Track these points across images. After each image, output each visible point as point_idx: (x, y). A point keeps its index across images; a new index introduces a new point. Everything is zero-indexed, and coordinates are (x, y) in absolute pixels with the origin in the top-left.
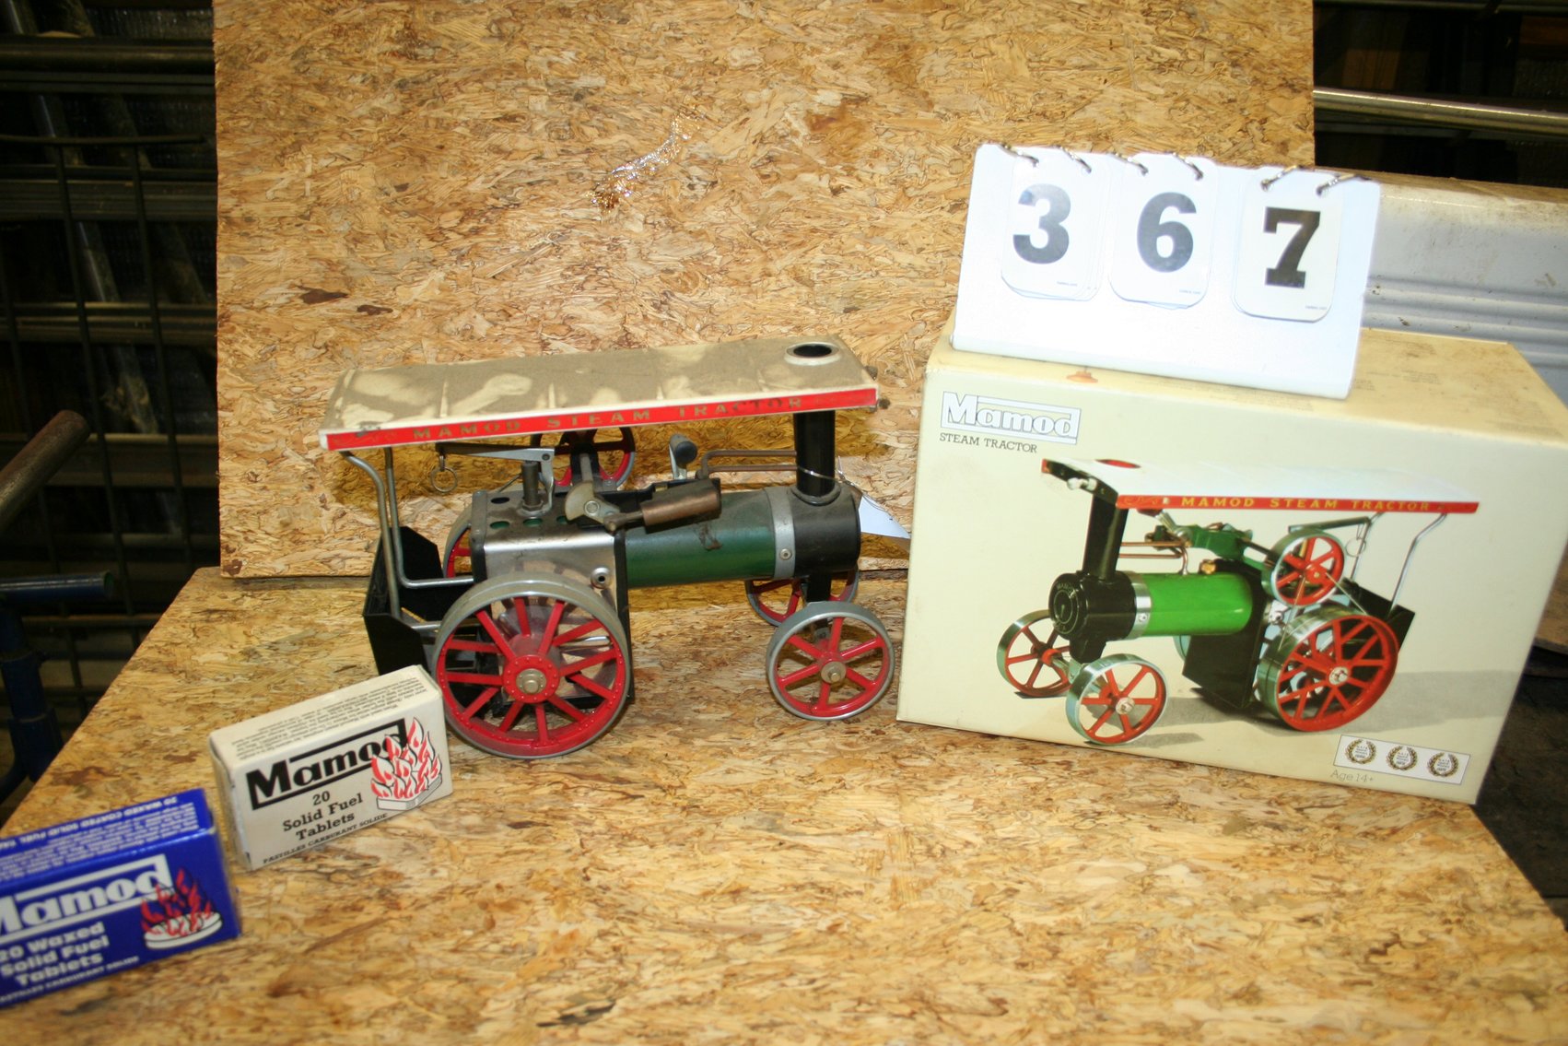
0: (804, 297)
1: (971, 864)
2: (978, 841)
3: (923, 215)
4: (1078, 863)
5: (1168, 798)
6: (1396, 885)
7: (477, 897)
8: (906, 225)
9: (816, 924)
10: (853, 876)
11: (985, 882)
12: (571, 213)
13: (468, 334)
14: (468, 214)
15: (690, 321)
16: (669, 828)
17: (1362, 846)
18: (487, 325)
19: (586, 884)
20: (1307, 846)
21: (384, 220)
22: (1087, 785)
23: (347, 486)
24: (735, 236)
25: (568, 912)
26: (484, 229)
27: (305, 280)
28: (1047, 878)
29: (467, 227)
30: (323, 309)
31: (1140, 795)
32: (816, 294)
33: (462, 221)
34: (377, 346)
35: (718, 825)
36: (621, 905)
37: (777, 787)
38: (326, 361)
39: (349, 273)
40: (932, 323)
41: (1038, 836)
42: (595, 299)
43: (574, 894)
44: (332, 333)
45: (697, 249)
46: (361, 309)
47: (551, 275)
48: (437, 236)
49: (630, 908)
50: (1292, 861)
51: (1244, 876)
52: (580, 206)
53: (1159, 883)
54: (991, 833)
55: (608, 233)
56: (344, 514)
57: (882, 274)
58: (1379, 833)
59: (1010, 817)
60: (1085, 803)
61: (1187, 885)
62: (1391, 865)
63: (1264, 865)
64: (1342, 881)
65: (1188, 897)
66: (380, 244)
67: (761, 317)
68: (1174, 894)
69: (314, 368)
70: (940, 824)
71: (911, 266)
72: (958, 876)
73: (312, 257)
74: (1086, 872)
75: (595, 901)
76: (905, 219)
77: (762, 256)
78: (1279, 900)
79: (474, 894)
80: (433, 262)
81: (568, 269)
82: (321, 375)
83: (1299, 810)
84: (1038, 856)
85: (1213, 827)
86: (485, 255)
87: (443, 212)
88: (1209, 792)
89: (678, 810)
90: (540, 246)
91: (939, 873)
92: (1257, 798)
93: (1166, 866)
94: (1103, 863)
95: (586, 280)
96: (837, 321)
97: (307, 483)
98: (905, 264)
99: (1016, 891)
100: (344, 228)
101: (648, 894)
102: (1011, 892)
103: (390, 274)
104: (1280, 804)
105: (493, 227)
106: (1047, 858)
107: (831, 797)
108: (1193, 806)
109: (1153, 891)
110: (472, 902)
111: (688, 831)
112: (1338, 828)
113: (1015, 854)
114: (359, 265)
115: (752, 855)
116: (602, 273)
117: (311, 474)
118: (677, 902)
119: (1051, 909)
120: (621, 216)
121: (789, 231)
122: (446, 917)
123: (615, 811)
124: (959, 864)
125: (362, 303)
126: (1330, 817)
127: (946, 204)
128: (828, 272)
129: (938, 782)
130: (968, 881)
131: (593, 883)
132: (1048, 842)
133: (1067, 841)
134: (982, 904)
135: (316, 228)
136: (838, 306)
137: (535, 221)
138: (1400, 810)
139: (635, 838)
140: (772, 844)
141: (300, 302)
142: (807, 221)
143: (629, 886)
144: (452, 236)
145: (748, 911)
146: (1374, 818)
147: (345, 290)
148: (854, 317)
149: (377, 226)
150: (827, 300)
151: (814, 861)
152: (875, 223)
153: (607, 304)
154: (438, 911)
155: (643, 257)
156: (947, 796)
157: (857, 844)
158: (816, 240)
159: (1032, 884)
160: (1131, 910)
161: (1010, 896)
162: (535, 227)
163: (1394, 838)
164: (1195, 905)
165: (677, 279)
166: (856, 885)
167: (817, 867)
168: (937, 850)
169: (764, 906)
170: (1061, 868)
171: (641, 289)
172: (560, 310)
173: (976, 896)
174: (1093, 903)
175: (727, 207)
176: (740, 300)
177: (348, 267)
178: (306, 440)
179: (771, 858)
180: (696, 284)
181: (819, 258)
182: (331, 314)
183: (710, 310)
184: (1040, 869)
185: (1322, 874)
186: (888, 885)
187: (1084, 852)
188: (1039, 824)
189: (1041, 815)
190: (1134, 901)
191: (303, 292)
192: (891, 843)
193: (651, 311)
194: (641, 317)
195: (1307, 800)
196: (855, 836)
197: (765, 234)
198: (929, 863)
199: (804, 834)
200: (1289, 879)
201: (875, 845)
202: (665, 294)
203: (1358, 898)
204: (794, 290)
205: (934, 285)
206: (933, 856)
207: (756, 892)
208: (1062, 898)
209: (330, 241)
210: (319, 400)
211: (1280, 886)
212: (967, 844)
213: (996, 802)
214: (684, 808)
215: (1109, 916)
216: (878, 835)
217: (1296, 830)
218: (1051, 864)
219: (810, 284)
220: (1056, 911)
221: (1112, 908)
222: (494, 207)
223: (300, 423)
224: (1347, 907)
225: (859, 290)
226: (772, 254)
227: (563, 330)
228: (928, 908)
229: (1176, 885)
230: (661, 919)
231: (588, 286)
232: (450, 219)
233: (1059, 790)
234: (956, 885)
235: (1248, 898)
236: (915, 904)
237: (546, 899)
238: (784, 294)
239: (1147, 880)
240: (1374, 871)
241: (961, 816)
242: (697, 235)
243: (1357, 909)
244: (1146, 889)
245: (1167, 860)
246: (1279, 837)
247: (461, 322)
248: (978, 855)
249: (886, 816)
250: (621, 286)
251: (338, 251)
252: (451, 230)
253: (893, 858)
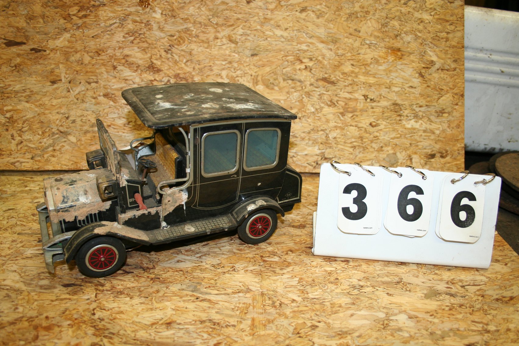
0: (233, 49)
1: (294, 312)
2: (299, 299)
3: (288, 14)
4: (350, 312)
5: (397, 279)
6: (516, 327)
7: (34, 323)
8: (280, 18)
9: (208, 343)
10: (231, 316)
11: (301, 321)
12: (129, 9)
13: (80, 62)
14: (82, 8)
15: (181, 58)
16: (142, 289)
17: (496, 306)
18: (89, 58)
19: (93, 317)
20: (468, 305)
21: (43, 10)
22: (356, 272)
23: (24, 130)
24: (202, 21)
25: (79, 332)
26: (89, 15)
27: (6, 36)
28: (333, 320)
29: (81, 14)
30: (14, 49)
31: (383, 278)
32: (238, 48)
33: (79, 11)
34: (39, 67)
35: (167, 288)
36: (108, 329)
37: (201, 270)
38: (15, 73)
39: (27, 34)
40: (291, 62)
41: (330, 297)
42: (138, 47)
43: (84, 322)
44: (18, 60)
45: (185, 26)
46: (32, 50)
47: (119, 36)
48: (68, 17)
49: (112, 331)
50: (461, 313)
51: (436, 321)
52: (133, 6)
53: (392, 324)
54: (306, 295)
55: (145, 18)
56: (22, 142)
57: (269, 39)
58: (504, 299)
59: (316, 287)
60: (355, 282)
61: (406, 325)
62: (511, 316)
63: (446, 315)
64: (487, 324)
65: (407, 332)
66: (41, 20)
67: (213, 57)
68: (400, 330)
69: (10, 76)
70: (280, 290)
71: (282, 36)
72: (287, 317)
73: (10, 26)
74: (354, 317)
75: (94, 327)
76: (279, 15)
77: (214, 30)
78: (455, 334)
79: (32, 321)
80: (65, 29)
81: (127, 34)
82: (13, 79)
83: (463, 287)
84: (329, 308)
85: (420, 294)
86: (89, 27)
87: (70, 7)
88: (417, 277)
89: (149, 279)
90: (114, 23)
91: (277, 316)
92: (441, 280)
93: (396, 315)
94: (363, 312)
95: (134, 39)
96: (248, 60)
97: (5, 128)
98: (279, 35)
99: (317, 327)
100: (25, 12)
101: (123, 323)
102: (314, 327)
103: (46, 34)
104: (453, 284)
105: (93, 14)
106: (334, 309)
107: (227, 275)
108: (409, 283)
109: (389, 328)
110: (30, 325)
111: (151, 290)
112: (483, 296)
113: (317, 306)
114: (31, 30)
115: (181, 304)
116: (142, 36)
117: (7, 124)
118: (137, 328)
119: (334, 337)
120: (151, 11)
121: (227, 19)
122: (13, 334)
123: (118, 279)
124: (288, 311)
125: (32, 47)
126: (478, 290)
127: (298, 9)
128: (244, 38)
129: (281, 269)
130: (292, 320)
131: (96, 317)
132: (335, 301)
133: (345, 300)
134: (298, 333)
135: (11, 12)
136: (248, 53)
137: (112, 12)
138: (513, 287)
139: (124, 293)
140: (192, 298)
141: (4, 46)
142: (235, 15)
143: (114, 319)
144: (74, 18)
145: (174, 334)
146: (501, 292)
147: (25, 41)
148: (256, 58)
149: (40, 12)
150: (243, 50)
151: (213, 308)
152: (266, 16)
153: (144, 50)
154: (10, 330)
155: (161, 29)
156: (285, 276)
157: (237, 299)
158: (239, 23)
159: (325, 323)
160: (377, 338)
161: (313, 329)
162: (112, 15)
163: (512, 302)
164: (411, 336)
165: (176, 40)
166: (233, 321)
167: (214, 311)
168: (277, 304)
169: (182, 331)
170: (341, 315)
171: (159, 43)
172: (122, 52)
173: (295, 329)
174: (357, 334)
175: (199, 8)
176: (204, 50)
177: (26, 31)
178: (5, 108)
179: (191, 306)
180: (184, 42)
181: (241, 31)
182: (18, 52)
183: (190, 54)
184: (330, 315)
185: (476, 320)
186: (249, 322)
187: (353, 306)
188: (331, 292)
189: (333, 287)
190: (379, 333)
191: (5, 41)
192: (254, 299)
193: (164, 54)
194: (159, 56)
195: (466, 281)
196: (236, 295)
197: (215, 20)
198: (272, 310)
199: (210, 294)
200: (460, 323)
201: (245, 300)
202: (170, 46)
203: (496, 334)
204: (229, 45)
205: (292, 45)
206: (275, 307)
207: (179, 324)
208: (341, 331)
209: (18, 18)
210: (12, 90)
211: (455, 326)
212: (294, 301)
213: (310, 279)
214: (152, 279)
215: (365, 341)
216: (248, 295)
217: (462, 297)
218: (336, 312)
219: (236, 43)
220: (337, 338)
221: (367, 337)
222: (94, 6)
223: (3, 101)
224: (491, 339)
225: (258, 46)
226: (219, 29)
227: (123, 61)
228: (269, 335)
229: (401, 325)
230: (127, 337)
231: (135, 42)
232: (74, 10)
233: (342, 274)
234: (285, 322)
235: (439, 332)
236: (262, 333)
237: (69, 325)
238: (224, 47)
239: (386, 322)
240: (504, 319)
241: (292, 286)
242: (185, 20)
243: (497, 340)
244: (385, 327)
245: (396, 311)
246: (453, 300)
247: (78, 56)
248: (298, 307)
249: (253, 286)
250: (150, 42)
251: (22, 23)
252: (74, 15)
253: (254, 307)
